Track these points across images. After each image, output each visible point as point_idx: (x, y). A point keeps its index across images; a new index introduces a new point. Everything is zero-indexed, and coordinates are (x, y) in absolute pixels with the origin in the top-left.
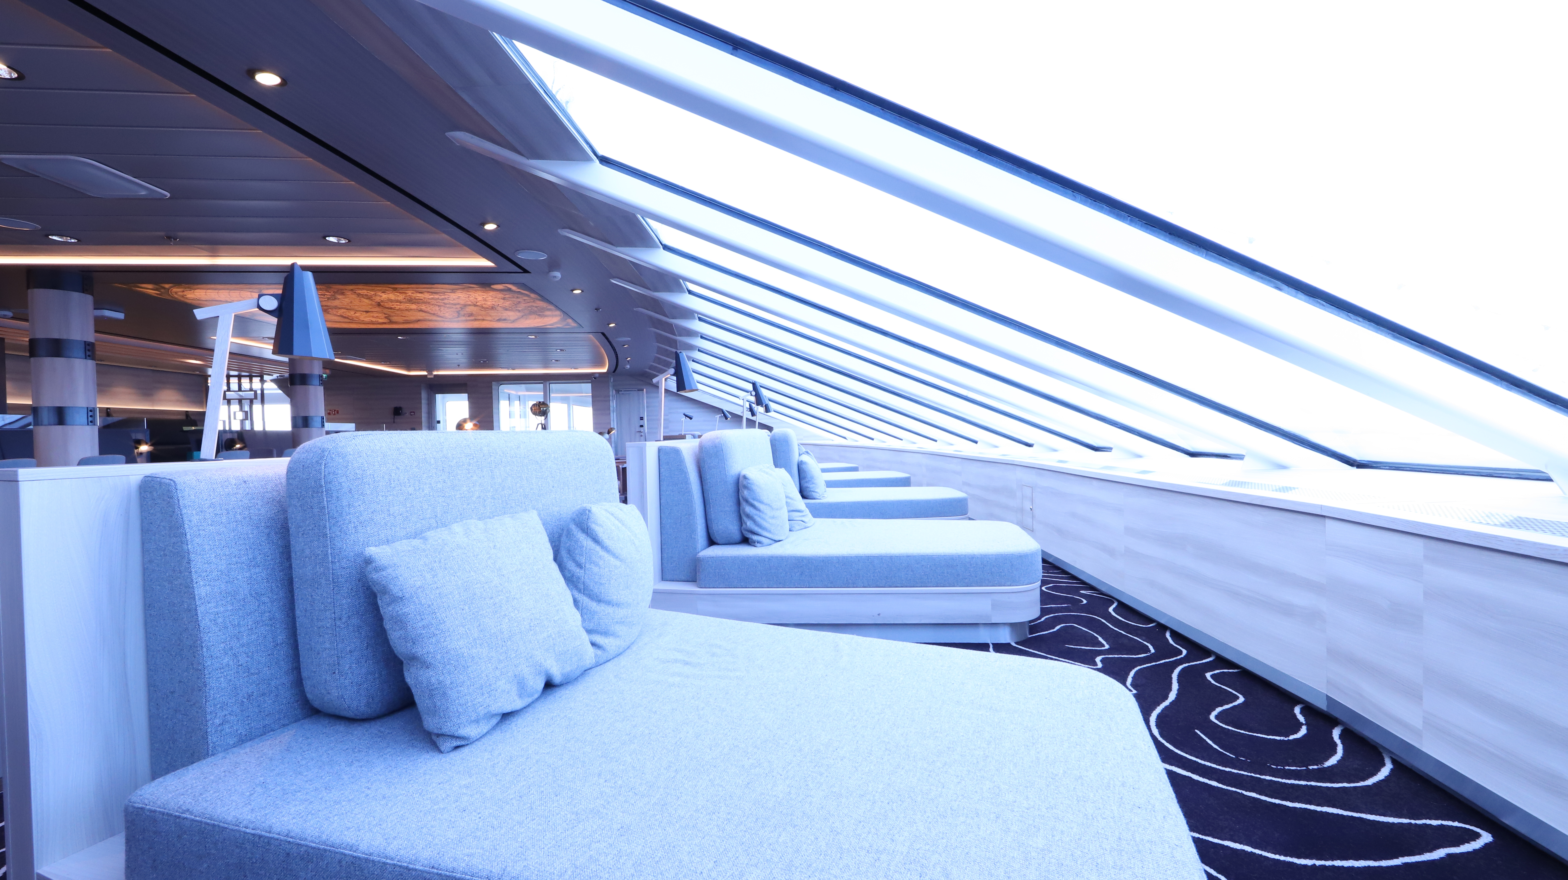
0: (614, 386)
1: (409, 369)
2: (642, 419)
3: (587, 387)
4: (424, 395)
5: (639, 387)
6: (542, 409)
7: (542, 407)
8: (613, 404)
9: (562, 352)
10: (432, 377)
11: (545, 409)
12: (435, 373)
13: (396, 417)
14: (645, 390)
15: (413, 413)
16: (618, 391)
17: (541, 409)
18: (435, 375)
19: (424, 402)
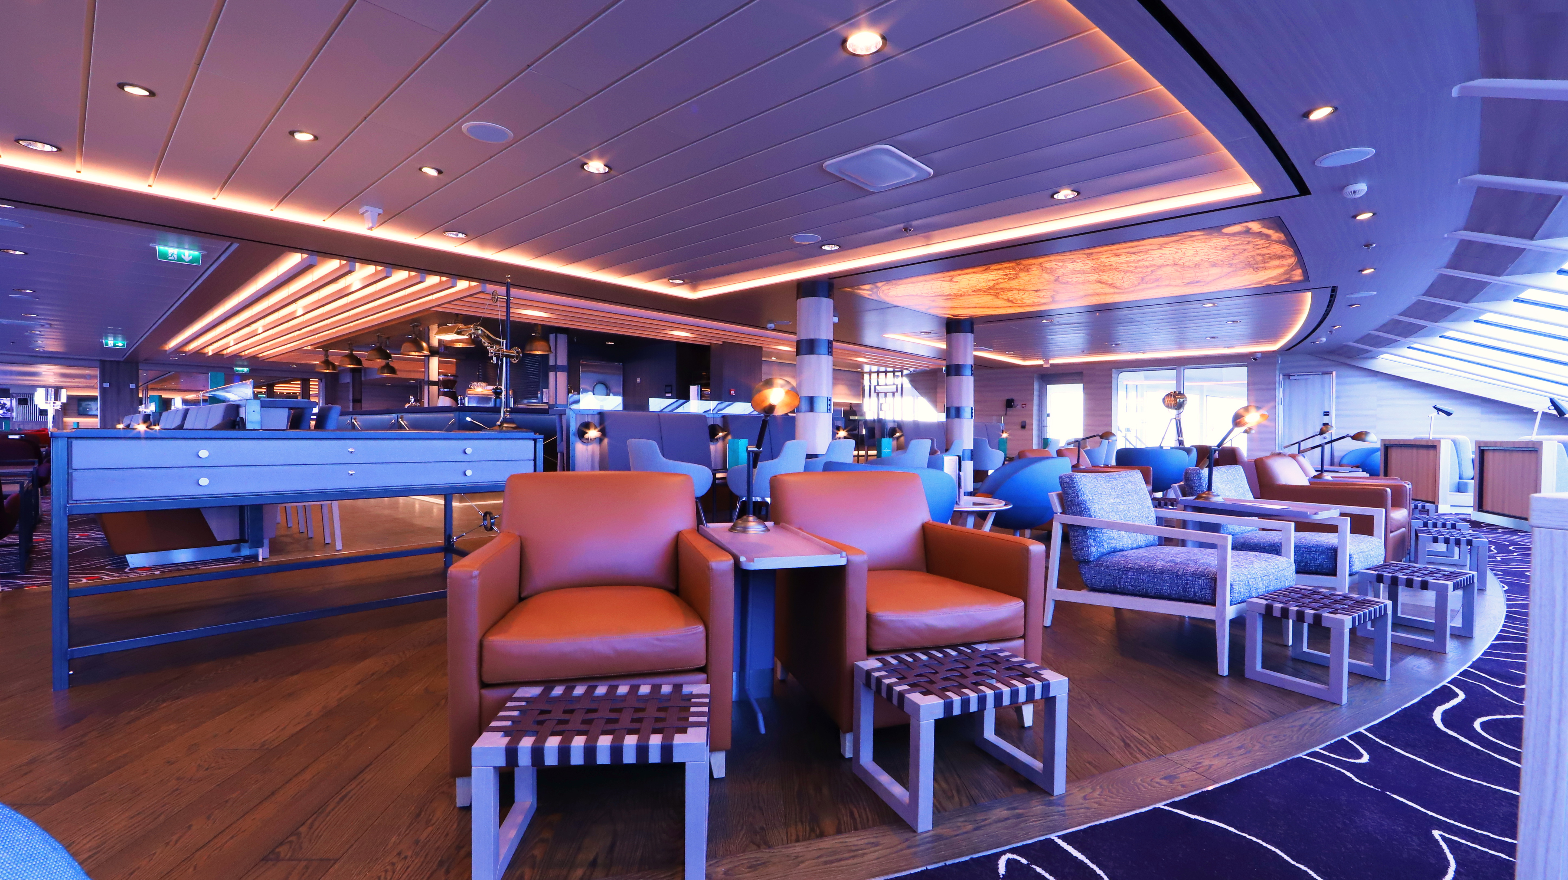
0: (1281, 369)
1: (1024, 358)
2: (1326, 414)
3: (1241, 373)
4: (1036, 386)
5: (1325, 370)
6: (1178, 400)
7: (1179, 398)
8: (1280, 393)
9: (1235, 324)
10: (1048, 366)
11: (1182, 400)
12: (1051, 362)
13: (1008, 409)
14: (1334, 373)
15: (1024, 405)
16: (1287, 376)
17: (1176, 401)
18: (1052, 365)
19: (1036, 393)
